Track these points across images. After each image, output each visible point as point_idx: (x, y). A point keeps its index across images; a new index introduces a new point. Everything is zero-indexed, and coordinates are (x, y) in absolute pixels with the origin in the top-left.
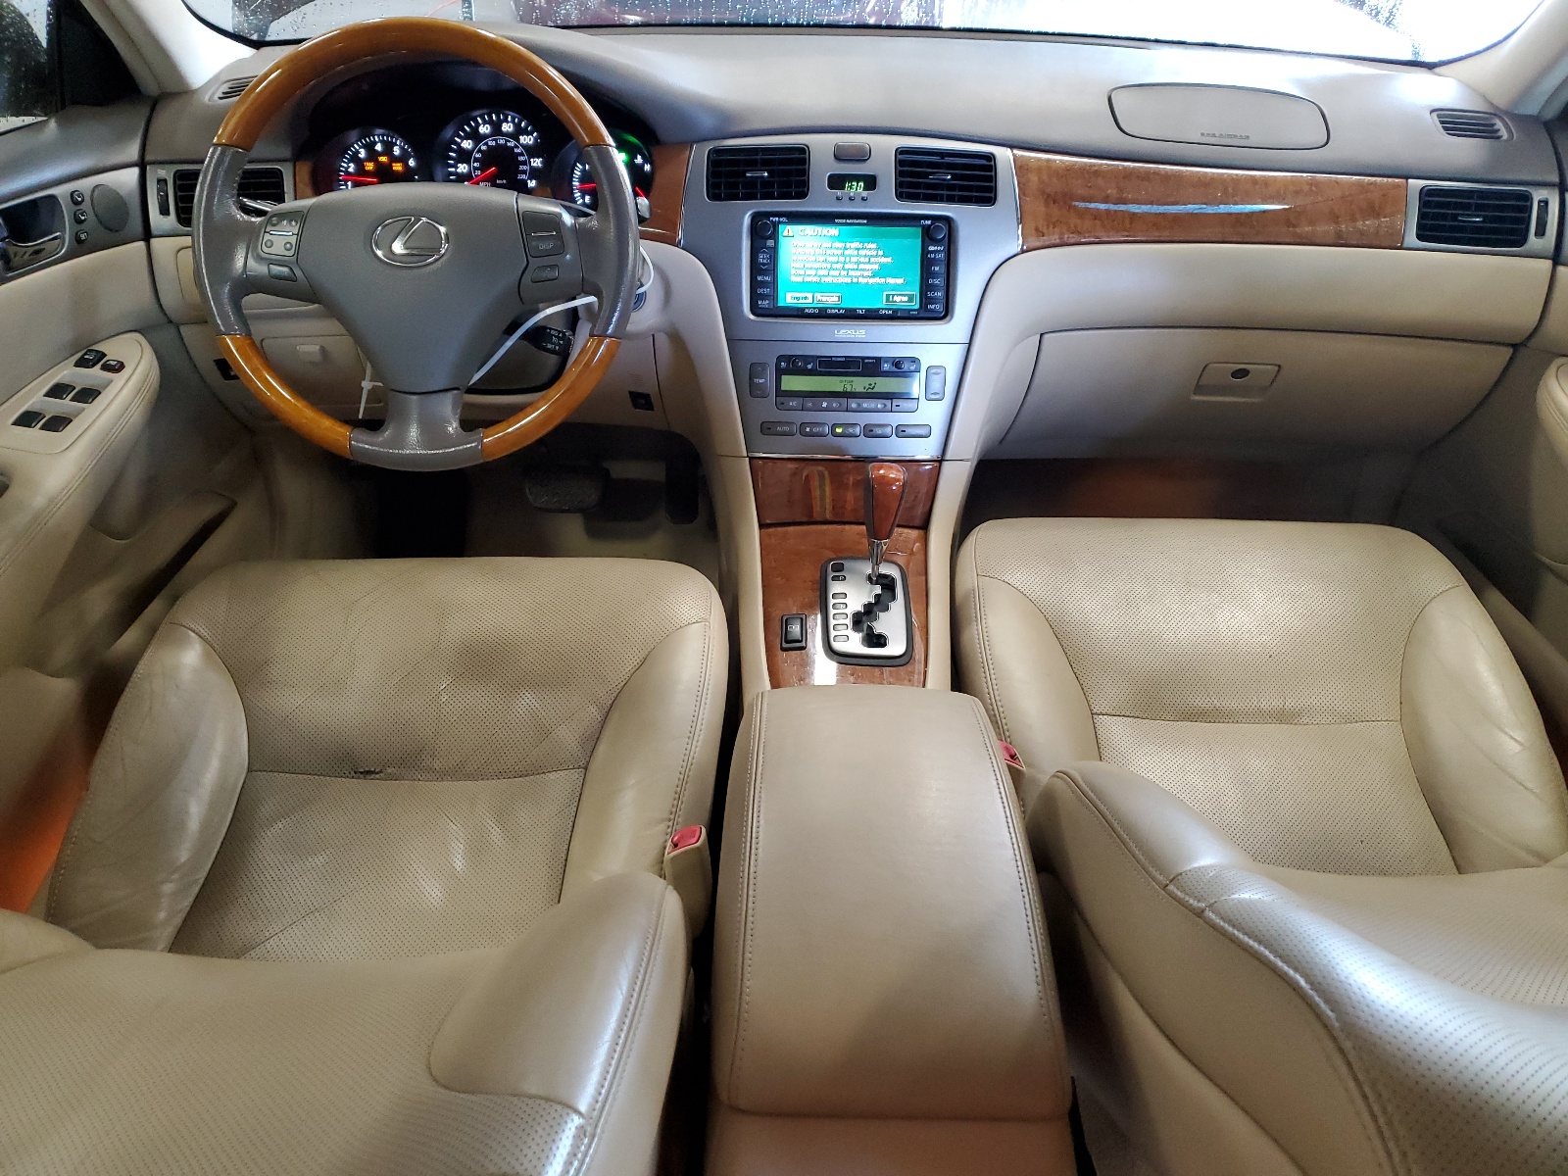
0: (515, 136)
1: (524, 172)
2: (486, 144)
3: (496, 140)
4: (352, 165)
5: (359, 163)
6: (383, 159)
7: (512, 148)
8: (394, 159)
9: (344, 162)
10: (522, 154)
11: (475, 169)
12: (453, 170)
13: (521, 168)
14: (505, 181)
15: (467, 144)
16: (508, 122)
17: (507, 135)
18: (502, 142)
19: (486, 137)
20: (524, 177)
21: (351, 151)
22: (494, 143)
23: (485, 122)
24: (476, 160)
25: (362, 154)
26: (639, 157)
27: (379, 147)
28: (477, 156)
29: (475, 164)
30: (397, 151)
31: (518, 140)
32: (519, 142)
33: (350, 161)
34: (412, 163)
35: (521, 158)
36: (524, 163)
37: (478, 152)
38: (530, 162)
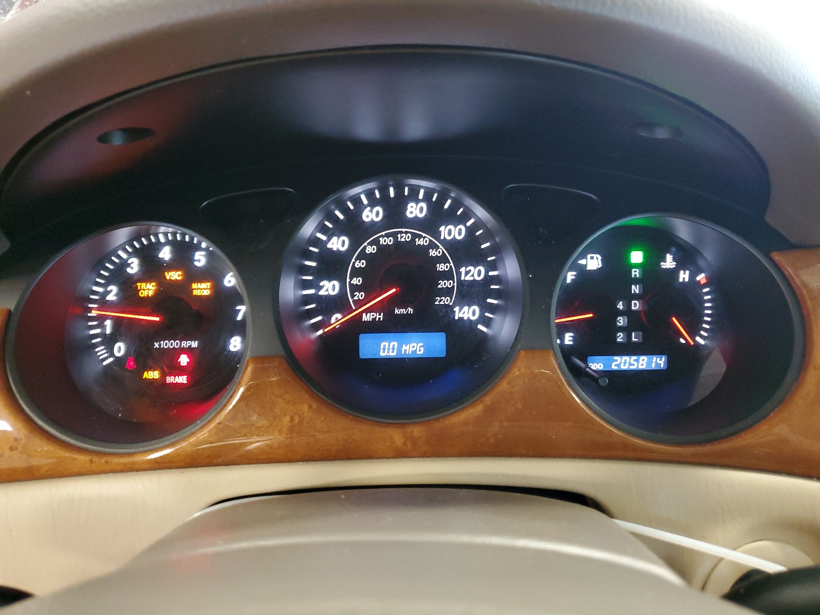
0: (430, 225)
1: (448, 292)
2: (376, 242)
3: (394, 235)
4: (114, 289)
5: (127, 285)
6: (174, 276)
7: (425, 249)
8: (194, 275)
9: (98, 284)
10: (443, 259)
11: (354, 288)
12: (312, 291)
13: (443, 284)
14: (410, 310)
15: (338, 244)
16: (417, 201)
17: (415, 223)
18: (404, 238)
19: (374, 228)
20: (446, 300)
21: (113, 263)
22: (389, 241)
23: (373, 203)
24: (356, 272)
25: (134, 267)
26: (669, 257)
27: (166, 254)
28: (358, 264)
29: (355, 281)
30: (200, 259)
31: (436, 234)
32: (438, 238)
33: (109, 281)
34: (230, 280)
35: (441, 267)
36: (448, 275)
37: (359, 258)
38: (459, 274)
